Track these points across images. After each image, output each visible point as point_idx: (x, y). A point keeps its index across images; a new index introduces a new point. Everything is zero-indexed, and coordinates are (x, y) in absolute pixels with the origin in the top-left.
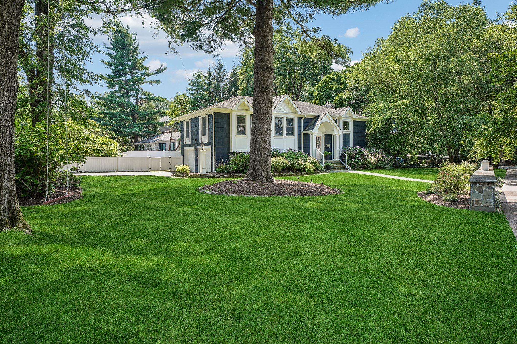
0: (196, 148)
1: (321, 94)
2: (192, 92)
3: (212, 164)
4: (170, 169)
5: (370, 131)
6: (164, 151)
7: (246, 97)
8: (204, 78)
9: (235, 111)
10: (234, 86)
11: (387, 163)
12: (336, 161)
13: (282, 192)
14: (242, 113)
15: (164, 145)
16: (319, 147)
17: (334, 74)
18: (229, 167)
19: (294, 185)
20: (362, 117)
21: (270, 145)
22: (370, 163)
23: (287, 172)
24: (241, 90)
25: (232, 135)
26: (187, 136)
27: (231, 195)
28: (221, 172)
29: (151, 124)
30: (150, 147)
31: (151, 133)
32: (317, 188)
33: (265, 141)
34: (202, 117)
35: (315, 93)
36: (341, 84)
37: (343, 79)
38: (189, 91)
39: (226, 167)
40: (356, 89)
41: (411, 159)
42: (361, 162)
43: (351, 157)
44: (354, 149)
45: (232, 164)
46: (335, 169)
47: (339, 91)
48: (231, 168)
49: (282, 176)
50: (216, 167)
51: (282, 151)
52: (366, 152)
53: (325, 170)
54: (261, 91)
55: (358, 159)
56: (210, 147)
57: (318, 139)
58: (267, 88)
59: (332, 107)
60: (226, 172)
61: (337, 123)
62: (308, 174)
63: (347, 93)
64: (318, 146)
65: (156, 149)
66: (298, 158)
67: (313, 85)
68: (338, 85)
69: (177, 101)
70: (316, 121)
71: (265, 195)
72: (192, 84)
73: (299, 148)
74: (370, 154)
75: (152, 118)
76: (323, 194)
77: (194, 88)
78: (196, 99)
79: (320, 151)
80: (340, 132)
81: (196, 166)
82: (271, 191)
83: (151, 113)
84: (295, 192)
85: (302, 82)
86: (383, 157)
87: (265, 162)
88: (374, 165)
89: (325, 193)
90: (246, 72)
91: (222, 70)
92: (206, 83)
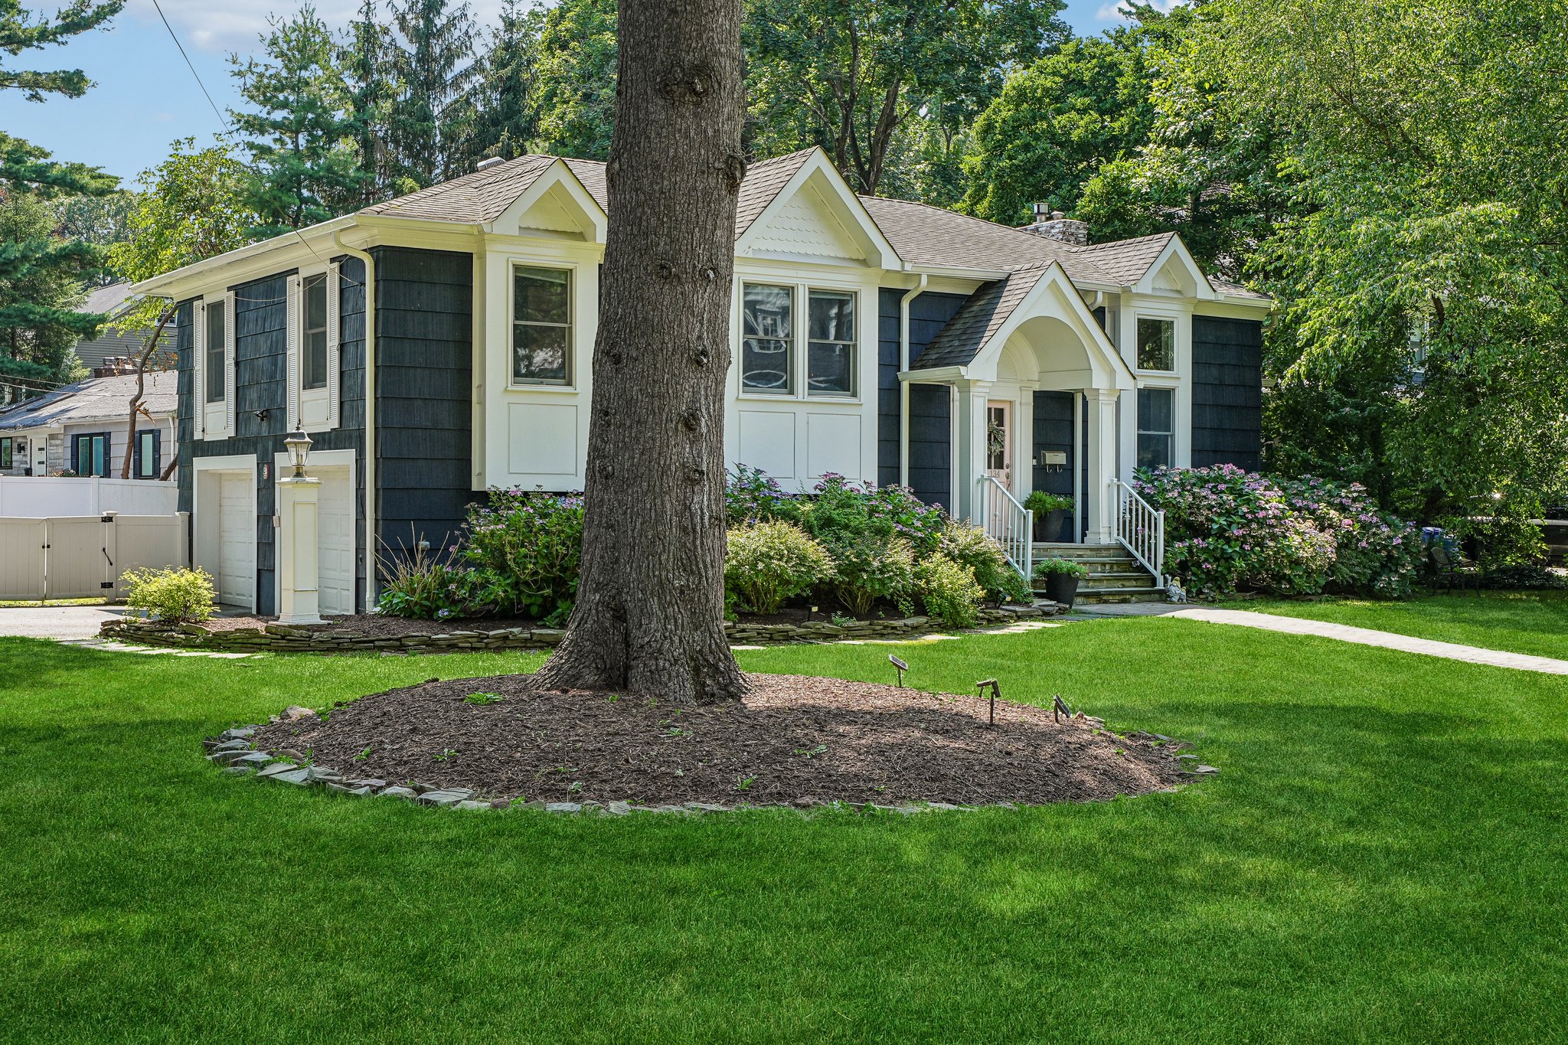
0: (266, 462)
1: (1005, 163)
2: (267, 140)
3: (360, 560)
4: (110, 592)
5: (1289, 372)
6: (94, 480)
7: (576, 165)
8: (334, 62)
9: (507, 239)
10: (511, 111)
11: (1390, 563)
12: (1098, 550)
13: (805, 773)
14: (548, 255)
15: (98, 445)
16: (1000, 464)
17: (1078, 55)
18: (462, 583)
19: (880, 719)
20: (1243, 293)
21: (717, 451)
22: (1296, 563)
23: (816, 617)
24: (547, 136)
25: (482, 386)
26: (215, 393)
27: (443, 797)
28: (409, 613)
29: (30, 324)
30: (16, 457)
31: (28, 371)
32: (1036, 738)
33: (690, 423)
34: (304, 273)
35: (972, 161)
36: (1115, 110)
37: (1128, 78)
38: (245, 136)
39: (443, 583)
40: (1203, 137)
41: (1506, 537)
42: (1244, 556)
43: (1190, 526)
44: (1203, 481)
45: (480, 567)
46: (1099, 597)
47: (1108, 147)
48: (474, 587)
49: (788, 638)
50: (379, 579)
51: (787, 487)
52: (1272, 500)
53: (1037, 603)
54: (664, 91)
55: (1228, 540)
56: (346, 457)
57: (997, 416)
58: (703, 68)
59: (1067, 236)
60: (443, 613)
61: (1103, 326)
62: (942, 629)
63: (1156, 162)
64: (997, 461)
65: (51, 469)
66: (882, 532)
67: (952, 118)
68: (1102, 113)
69: (173, 192)
70: (987, 315)
71: (681, 798)
72: (265, 92)
73: (888, 472)
74: (1293, 507)
75: (32, 291)
76: (1079, 792)
77: (278, 115)
78: (289, 182)
79: (1009, 486)
80: (1123, 381)
81: (266, 573)
82: (727, 770)
83: (25, 258)
84: (895, 776)
85: (892, 98)
86: (1365, 527)
87: (690, 564)
88: (1319, 571)
89: (1090, 782)
90: (582, 37)
91: (440, 21)
92: (346, 90)
